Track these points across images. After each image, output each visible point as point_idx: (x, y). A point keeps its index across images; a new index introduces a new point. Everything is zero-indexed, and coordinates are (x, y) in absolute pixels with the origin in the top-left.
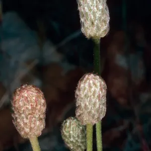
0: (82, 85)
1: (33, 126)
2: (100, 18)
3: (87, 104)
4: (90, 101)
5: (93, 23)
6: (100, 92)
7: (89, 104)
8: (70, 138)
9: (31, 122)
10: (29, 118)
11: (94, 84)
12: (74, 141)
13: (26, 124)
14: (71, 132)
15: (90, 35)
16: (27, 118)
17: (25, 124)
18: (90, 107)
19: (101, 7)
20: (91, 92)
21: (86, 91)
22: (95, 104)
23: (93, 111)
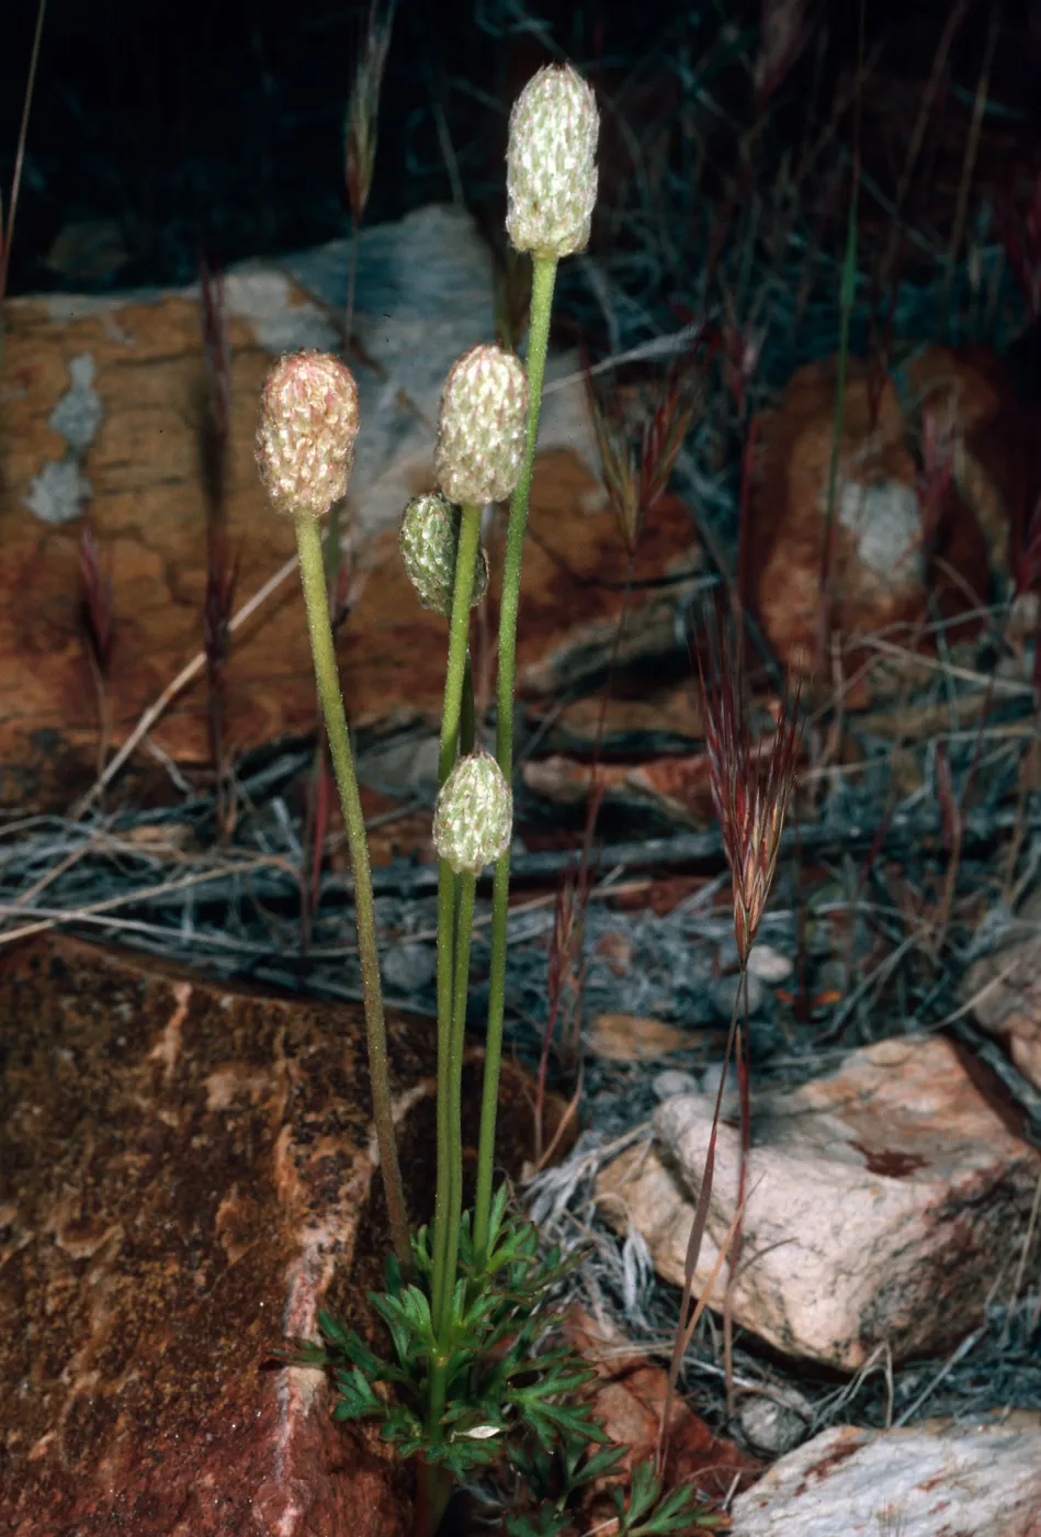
0: (460, 372)
1: (305, 473)
2: (561, 195)
3: (465, 428)
4: (473, 422)
5: (535, 206)
6: (506, 403)
7: (470, 432)
8: (421, 554)
9: (303, 460)
10: (298, 445)
11: (492, 373)
12: (431, 568)
13: (289, 462)
14: (426, 535)
15: (525, 242)
16: (293, 445)
17: (286, 463)
18: (470, 442)
19: (570, 163)
20: (478, 394)
21: (466, 389)
22: (485, 435)
23: (478, 457)
